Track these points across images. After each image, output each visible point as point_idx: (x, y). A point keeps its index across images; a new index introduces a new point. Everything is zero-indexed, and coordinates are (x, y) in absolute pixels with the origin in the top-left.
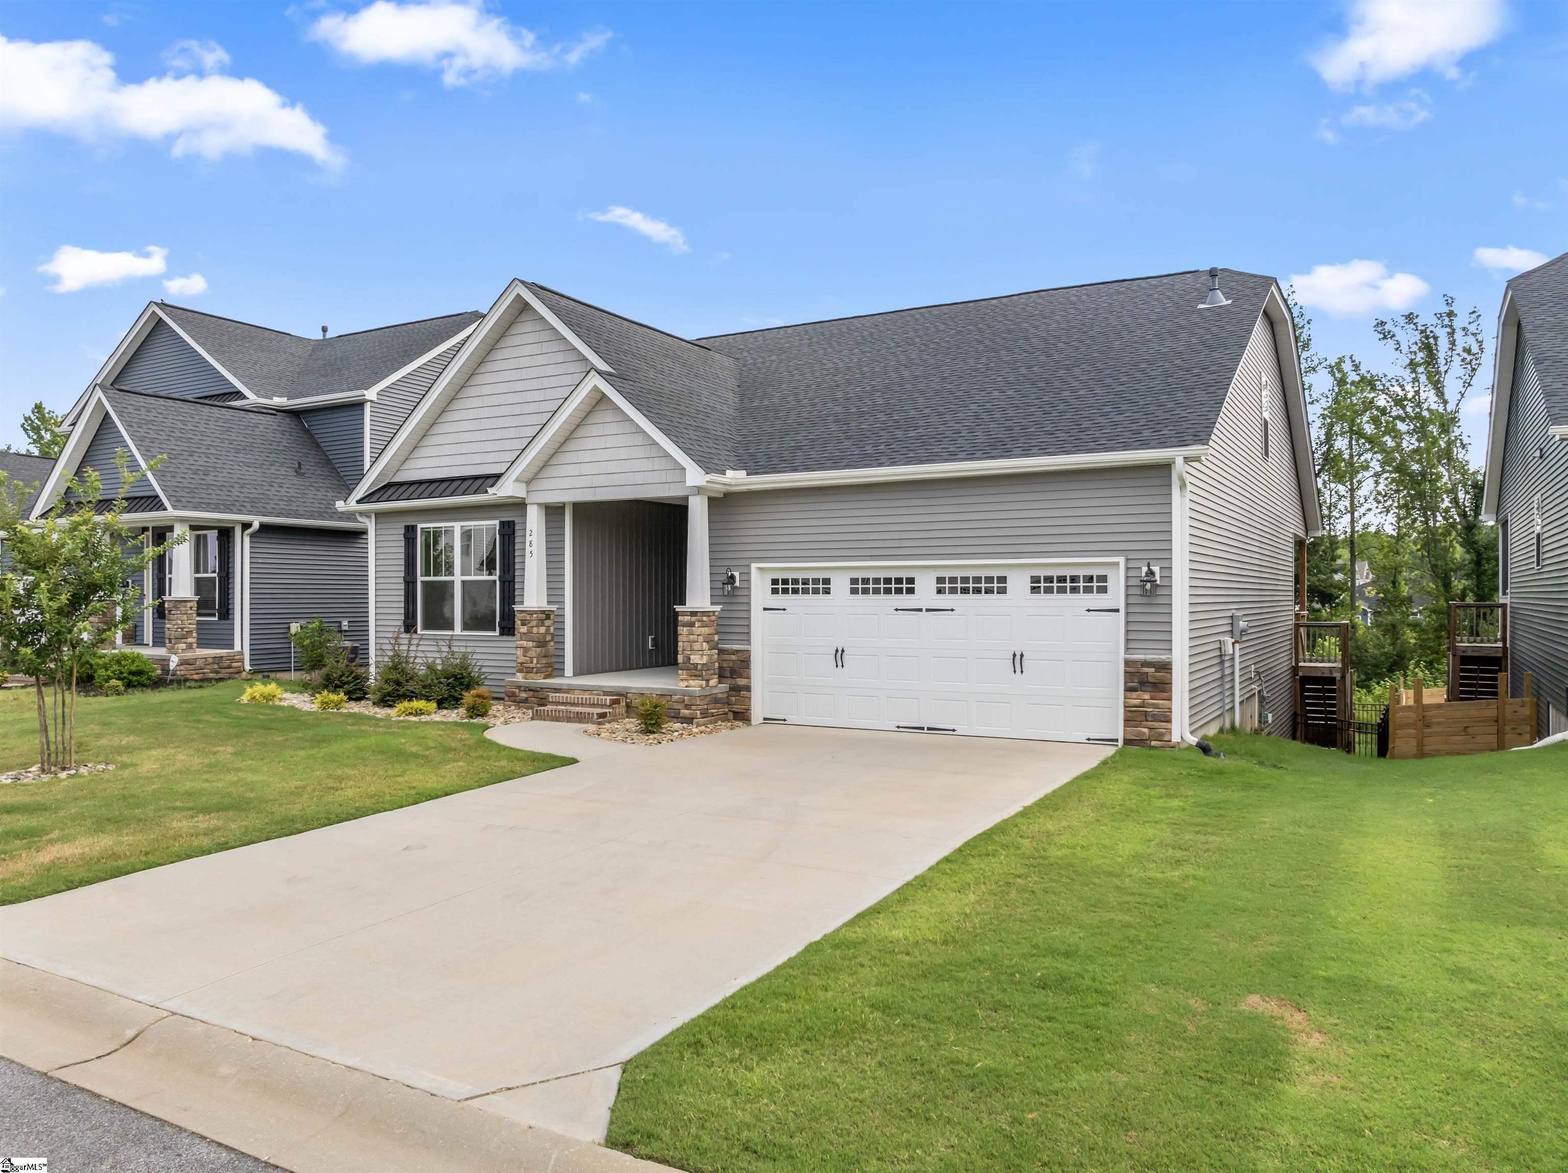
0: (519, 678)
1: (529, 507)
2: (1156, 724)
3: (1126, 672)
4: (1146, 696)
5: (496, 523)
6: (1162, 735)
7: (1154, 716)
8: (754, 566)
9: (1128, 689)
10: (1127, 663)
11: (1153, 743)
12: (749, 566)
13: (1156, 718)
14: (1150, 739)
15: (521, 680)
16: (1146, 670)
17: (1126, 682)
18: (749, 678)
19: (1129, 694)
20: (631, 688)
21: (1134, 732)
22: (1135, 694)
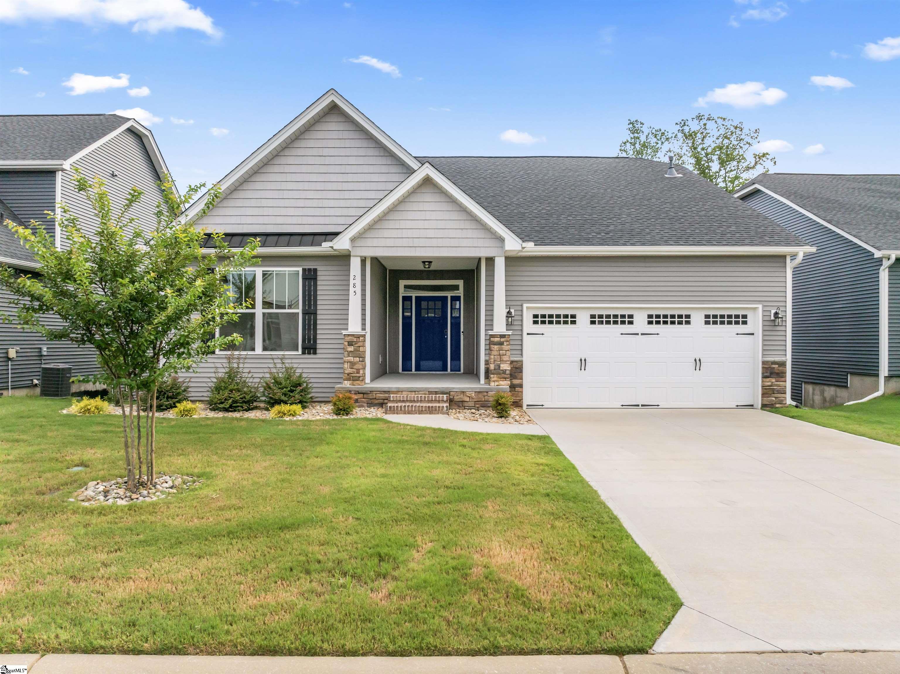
0: (347, 384)
1: (352, 258)
2: (779, 395)
3: (763, 368)
4: (774, 380)
5: (300, 269)
6: (782, 401)
7: (777, 391)
8: (525, 306)
9: (764, 377)
10: (764, 363)
11: (777, 405)
12: (522, 305)
13: (779, 392)
14: (775, 404)
15: (348, 386)
16: (774, 366)
17: (763, 373)
18: (522, 379)
19: (765, 379)
20: (454, 388)
21: (767, 401)
22: (768, 380)
